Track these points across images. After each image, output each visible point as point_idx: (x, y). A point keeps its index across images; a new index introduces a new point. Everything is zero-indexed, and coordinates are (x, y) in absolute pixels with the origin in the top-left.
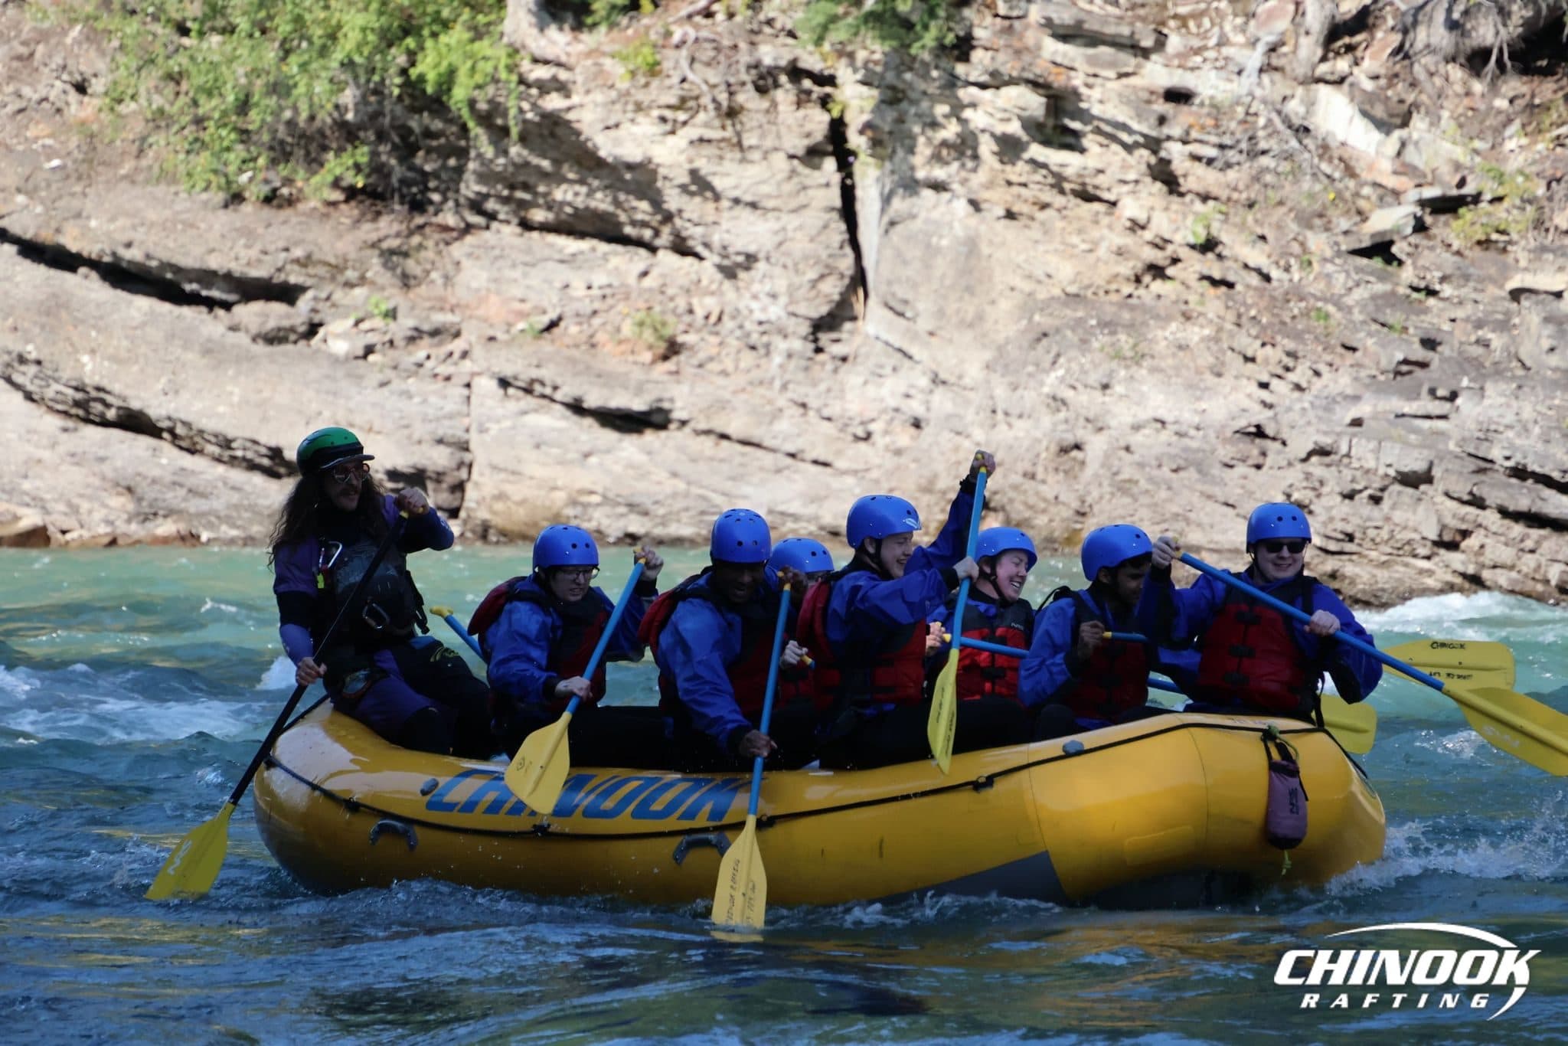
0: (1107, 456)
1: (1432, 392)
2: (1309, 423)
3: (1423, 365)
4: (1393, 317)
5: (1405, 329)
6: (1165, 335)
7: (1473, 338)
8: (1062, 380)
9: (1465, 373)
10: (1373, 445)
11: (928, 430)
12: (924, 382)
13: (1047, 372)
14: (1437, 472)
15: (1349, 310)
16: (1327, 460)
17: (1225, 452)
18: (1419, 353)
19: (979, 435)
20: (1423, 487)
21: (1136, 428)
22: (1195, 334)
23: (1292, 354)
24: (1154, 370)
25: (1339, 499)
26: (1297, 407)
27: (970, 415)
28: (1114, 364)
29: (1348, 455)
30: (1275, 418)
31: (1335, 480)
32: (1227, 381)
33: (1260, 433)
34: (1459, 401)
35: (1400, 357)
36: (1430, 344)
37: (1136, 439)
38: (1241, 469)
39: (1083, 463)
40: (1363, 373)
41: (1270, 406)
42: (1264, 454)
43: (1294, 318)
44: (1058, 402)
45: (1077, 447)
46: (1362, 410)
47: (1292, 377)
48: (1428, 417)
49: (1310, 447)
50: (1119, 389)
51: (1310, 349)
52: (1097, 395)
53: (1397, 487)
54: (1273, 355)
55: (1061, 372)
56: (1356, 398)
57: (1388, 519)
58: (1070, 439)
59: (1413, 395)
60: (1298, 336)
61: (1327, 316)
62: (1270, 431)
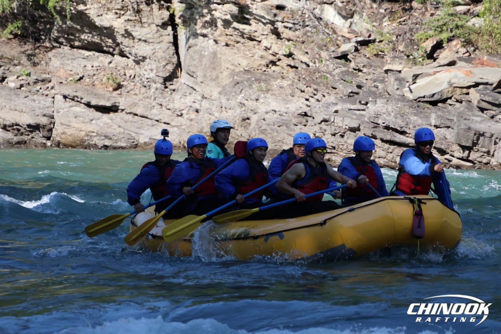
0: (258, 122)
1: (360, 102)
2: (321, 112)
3: (357, 94)
4: (348, 78)
5: (352, 82)
6: (276, 84)
7: (373, 85)
8: (243, 97)
9: (371, 96)
10: (341, 119)
11: (201, 113)
12: (199, 98)
13: (239, 95)
14: (361, 127)
15: (334, 76)
16: (327, 123)
17: (295, 121)
18: (356, 90)
19: (217, 115)
20: (357, 132)
21: (267, 113)
22: (285, 83)
23: (315, 90)
24: (272, 95)
25: (331, 136)
26: (318, 106)
27: (214, 109)
28: (260, 93)
29: (333, 122)
30: (311, 110)
31: (329, 130)
32: (296, 98)
33: (306, 115)
34: (368, 105)
35: (350, 91)
36: (359, 87)
37: (267, 116)
38: (300, 126)
39: (250, 124)
40: (338, 96)
41: (309, 106)
42: (307, 121)
43: (317, 78)
44: (242, 104)
45: (248, 119)
46: (338, 108)
47: (316, 97)
48: (359, 110)
49: (322, 119)
50: (261, 100)
51: (322, 88)
52: (255, 102)
53: (349, 132)
54: (310, 90)
55: (243, 95)
56: (336, 104)
57: (346, 142)
58: (246, 116)
59: (354, 103)
60: (318, 84)
61: (327, 78)
62: (309, 114)
